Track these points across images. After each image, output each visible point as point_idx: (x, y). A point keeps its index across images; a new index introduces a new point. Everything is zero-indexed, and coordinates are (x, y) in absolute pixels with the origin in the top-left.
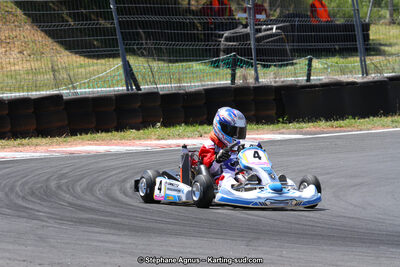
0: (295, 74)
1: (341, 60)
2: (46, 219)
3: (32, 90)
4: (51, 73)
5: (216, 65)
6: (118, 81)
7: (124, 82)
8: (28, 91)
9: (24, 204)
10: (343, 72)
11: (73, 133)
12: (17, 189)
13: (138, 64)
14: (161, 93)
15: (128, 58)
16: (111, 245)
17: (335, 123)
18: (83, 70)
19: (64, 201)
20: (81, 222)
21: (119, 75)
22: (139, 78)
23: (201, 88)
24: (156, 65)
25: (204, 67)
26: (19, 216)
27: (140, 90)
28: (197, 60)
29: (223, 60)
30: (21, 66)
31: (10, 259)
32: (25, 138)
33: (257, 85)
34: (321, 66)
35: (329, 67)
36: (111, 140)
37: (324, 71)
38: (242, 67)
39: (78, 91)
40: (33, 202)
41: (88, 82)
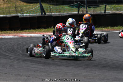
0: (100, 10)
1: (117, 6)
3: (8, 14)
4: (15, 8)
5: (72, 6)
6: (38, 12)
7: (40, 12)
8: (6, 14)
9: (5, 54)
10: (117, 9)
11: (22, 30)
12: (3, 48)
13: (45, 6)
14: (53, 16)
15: (42, 3)
16: (37, 69)
17: (114, 28)
18: (26, 7)
19: (19, 53)
20: (25, 60)
21: (38, 9)
22: (45, 10)
23: (67, 15)
24: (51, 6)
25: (67, 7)
26: (4, 58)
27: (46, 15)
28: (65, 5)
29: (75, 5)
31: (1, 73)
32: (5, 31)
34: (109, 8)
35: (112, 8)
36: (36, 32)
37: (111, 9)
38: (82, 7)
39: (24, 15)
40: (8, 53)
41: (28, 12)
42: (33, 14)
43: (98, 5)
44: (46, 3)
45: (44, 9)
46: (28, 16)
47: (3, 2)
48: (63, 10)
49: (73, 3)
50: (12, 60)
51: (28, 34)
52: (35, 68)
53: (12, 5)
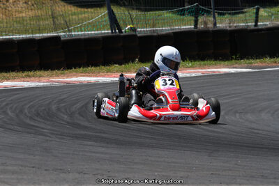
0: (246, 20)
2: (49, 135)
3: (36, 33)
4: (51, 19)
5: (182, 13)
6: (104, 26)
7: (109, 27)
8: (32, 33)
9: (32, 123)
12: (26, 111)
13: (119, 12)
14: (139, 35)
15: (112, 7)
16: (102, 156)
18: (76, 17)
19: (63, 120)
20: (77, 137)
21: (105, 21)
22: (121, 23)
23: (171, 31)
24: (134, 13)
25: (170, 15)
26: (28, 133)
27: (122, 33)
28: (166, 10)
29: (188, 9)
30: (27, 14)
31: (22, 166)
32: (31, 71)
33: (215, 29)
34: (266, 14)
35: (272, 14)
36: (99, 73)
37: (269, 18)
38: (203, 15)
39: (73, 33)
41: (81, 27)
42: (93, 32)
43: (241, 8)
44: (121, 6)
45: (118, 20)
46: (82, 37)
47: (25, 5)
48: (160, 21)
49: (184, 6)
50: (47, 136)
51: (83, 76)
52: (98, 155)
53: (45, 12)
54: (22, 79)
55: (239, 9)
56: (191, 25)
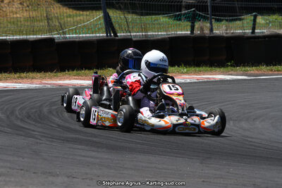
0: (243, 26)
1: (280, 17)
2: (39, 137)
3: (30, 34)
4: (46, 21)
5: (178, 18)
6: (99, 29)
7: (104, 30)
8: (27, 35)
9: (22, 125)
11: (62, 69)
12: (17, 112)
13: (115, 15)
14: (134, 39)
15: (108, 10)
16: (92, 160)
17: (274, 68)
18: (72, 19)
19: (54, 123)
20: (67, 140)
21: (101, 24)
22: (116, 27)
23: (166, 36)
24: (130, 17)
25: (167, 20)
26: (17, 134)
27: (117, 36)
28: (164, 14)
29: (185, 14)
30: (22, 15)
31: (10, 168)
32: (23, 72)
33: (212, 35)
34: (263, 22)
35: (270, 22)
37: (266, 25)
38: (200, 20)
39: (67, 36)
40: (30, 123)
41: (75, 29)
42: (88, 35)
43: (238, 14)
44: (117, 9)
45: (114, 24)
46: (77, 40)
47: (20, 6)
48: (156, 26)
49: (181, 11)
50: (37, 138)
51: (76, 79)
52: (88, 159)
53: (39, 13)
54: (15, 81)
55: (237, 16)
56: (187, 31)
